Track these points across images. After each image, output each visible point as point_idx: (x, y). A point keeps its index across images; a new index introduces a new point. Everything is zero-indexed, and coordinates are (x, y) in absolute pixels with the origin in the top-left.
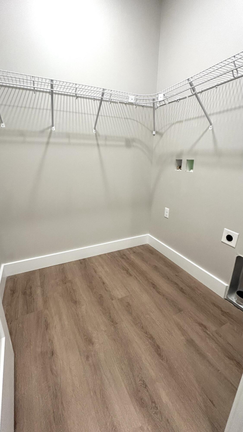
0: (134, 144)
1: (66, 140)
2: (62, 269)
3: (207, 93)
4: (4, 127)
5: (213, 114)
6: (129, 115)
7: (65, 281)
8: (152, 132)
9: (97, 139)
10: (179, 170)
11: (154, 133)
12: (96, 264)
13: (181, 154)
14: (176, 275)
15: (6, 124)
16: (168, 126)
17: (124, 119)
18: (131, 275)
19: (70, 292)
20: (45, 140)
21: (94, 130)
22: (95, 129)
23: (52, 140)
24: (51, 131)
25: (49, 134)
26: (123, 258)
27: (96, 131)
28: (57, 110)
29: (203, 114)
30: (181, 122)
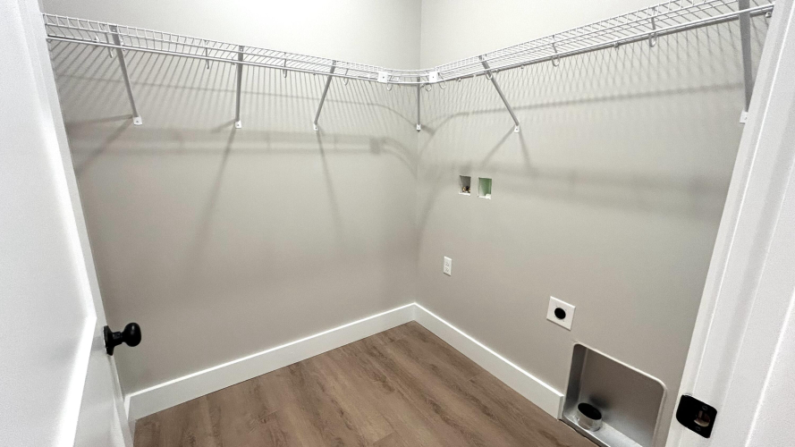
0: (386, 147)
1: (263, 145)
2: (254, 388)
3: (507, 75)
4: (140, 123)
5: (520, 108)
6: (375, 98)
7: (264, 416)
8: (415, 126)
9: (320, 142)
10: (466, 194)
11: (419, 127)
12: (322, 372)
13: (468, 167)
14: (472, 381)
15: (144, 119)
16: (443, 119)
17: (366, 106)
18: (391, 390)
19: (277, 440)
20: (222, 145)
21: (314, 126)
22: (316, 123)
23: (235, 145)
24: (235, 128)
25: (229, 135)
26: (372, 354)
27: (318, 127)
28: (246, 92)
29: (503, 106)
30: (466, 114)
